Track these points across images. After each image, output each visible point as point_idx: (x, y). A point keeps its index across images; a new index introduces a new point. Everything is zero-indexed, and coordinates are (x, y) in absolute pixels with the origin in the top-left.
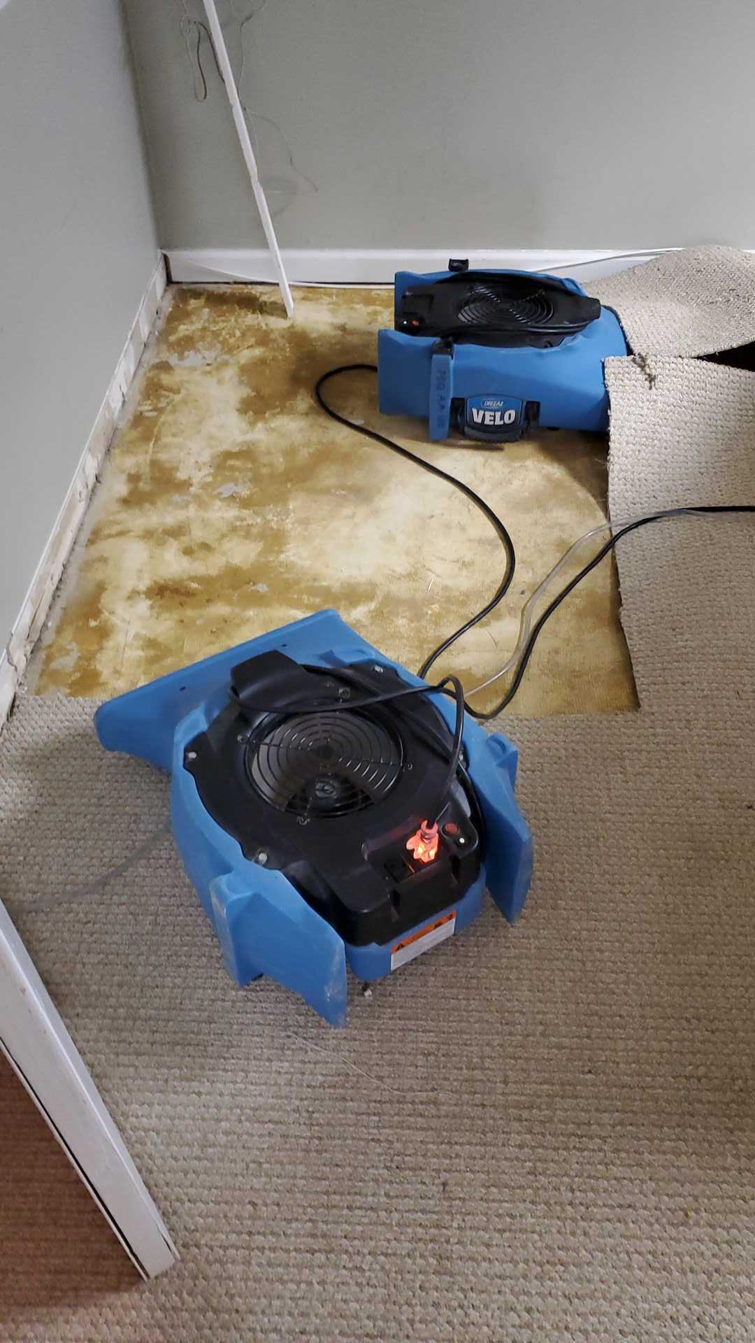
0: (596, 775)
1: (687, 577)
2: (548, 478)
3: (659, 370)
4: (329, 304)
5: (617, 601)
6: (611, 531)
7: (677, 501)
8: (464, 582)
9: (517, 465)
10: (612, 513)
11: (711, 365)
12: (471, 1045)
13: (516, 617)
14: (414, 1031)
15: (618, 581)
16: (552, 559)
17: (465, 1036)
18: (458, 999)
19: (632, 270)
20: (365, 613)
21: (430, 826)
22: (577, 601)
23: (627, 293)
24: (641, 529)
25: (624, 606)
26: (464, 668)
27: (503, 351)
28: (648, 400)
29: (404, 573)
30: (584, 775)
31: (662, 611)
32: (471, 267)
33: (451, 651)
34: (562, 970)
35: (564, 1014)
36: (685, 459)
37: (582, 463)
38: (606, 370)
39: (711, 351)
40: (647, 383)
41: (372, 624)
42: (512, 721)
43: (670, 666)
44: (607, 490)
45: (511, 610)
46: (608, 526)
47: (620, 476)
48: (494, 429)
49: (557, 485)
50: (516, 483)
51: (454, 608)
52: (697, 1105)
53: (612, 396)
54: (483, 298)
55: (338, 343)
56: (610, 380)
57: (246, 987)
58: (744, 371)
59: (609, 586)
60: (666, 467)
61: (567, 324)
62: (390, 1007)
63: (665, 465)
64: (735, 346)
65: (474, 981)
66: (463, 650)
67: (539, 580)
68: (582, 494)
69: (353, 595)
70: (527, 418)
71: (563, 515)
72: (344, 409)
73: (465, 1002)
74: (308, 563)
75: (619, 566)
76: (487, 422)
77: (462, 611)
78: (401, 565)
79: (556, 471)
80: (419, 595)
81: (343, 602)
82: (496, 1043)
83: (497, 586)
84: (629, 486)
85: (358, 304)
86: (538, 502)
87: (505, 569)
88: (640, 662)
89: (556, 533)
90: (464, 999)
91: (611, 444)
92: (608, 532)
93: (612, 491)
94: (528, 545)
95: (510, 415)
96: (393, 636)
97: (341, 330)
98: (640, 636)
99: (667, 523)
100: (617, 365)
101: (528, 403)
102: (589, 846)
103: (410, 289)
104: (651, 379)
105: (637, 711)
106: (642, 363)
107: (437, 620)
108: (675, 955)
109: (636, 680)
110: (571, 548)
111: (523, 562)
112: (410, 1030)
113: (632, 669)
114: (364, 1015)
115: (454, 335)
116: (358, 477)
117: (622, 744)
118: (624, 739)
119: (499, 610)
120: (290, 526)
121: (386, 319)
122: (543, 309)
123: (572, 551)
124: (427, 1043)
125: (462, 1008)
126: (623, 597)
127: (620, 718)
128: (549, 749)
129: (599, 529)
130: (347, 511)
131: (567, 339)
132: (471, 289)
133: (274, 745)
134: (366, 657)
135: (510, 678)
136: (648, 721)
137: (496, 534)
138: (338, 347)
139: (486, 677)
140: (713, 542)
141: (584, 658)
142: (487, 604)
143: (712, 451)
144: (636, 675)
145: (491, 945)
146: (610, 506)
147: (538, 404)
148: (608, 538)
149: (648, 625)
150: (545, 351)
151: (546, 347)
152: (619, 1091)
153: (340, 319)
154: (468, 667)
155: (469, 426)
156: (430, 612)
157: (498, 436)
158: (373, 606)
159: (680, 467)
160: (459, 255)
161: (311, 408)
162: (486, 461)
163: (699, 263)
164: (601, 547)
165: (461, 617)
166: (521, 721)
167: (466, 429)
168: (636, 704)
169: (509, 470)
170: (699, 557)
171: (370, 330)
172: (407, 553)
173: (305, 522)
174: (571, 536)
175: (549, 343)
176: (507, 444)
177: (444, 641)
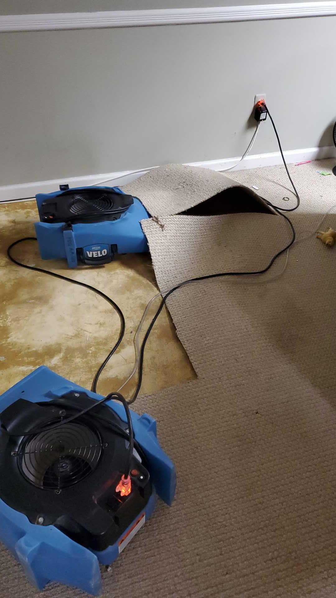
0: (188, 416)
1: (200, 311)
2: (128, 276)
3: (164, 222)
4: (5, 211)
5: (174, 328)
6: (162, 296)
7: (186, 277)
8: (103, 333)
9: (112, 273)
10: (160, 288)
11: (185, 216)
12: (167, 579)
13: (131, 345)
14: (138, 582)
15: (171, 318)
16: (140, 313)
17: (164, 576)
18: (154, 556)
19: (139, 178)
20: (58, 359)
21: (126, 478)
22: (156, 331)
23: (140, 189)
24: (174, 292)
25: (177, 330)
26: (114, 376)
27: (95, 225)
28: (163, 236)
29: (73, 335)
30: (182, 417)
31: (194, 329)
32: (71, 187)
33: (105, 369)
34: (199, 522)
35: (207, 545)
36: (184, 258)
37: (141, 267)
38: (142, 226)
39: (183, 210)
40: (161, 228)
41: (63, 364)
42: (143, 398)
43: (204, 354)
44: (155, 278)
45: (128, 342)
46: (160, 294)
47: (159, 271)
48: (98, 259)
49: (133, 279)
50: (115, 281)
51: (101, 347)
52: (280, 574)
53: (147, 236)
54: (79, 200)
55: (14, 229)
56: (145, 230)
57: (44, 589)
58: (198, 217)
59: (168, 321)
60: (177, 263)
61: (120, 208)
62: (123, 573)
63: (177, 262)
64: (192, 206)
65: (160, 542)
66: (111, 367)
67: (137, 325)
68: (145, 281)
69: (50, 352)
70: (112, 251)
71: (139, 292)
72: (23, 260)
73: (158, 556)
74: (23, 341)
75: (170, 311)
76: (95, 256)
77: (106, 348)
78: (71, 332)
79: (131, 273)
80: (83, 345)
81: (46, 357)
82: (179, 574)
83: (119, 332)
84: (164, 274)
85: (19, 209)
86: (126, 288)
87: (120, 323)
88: (192, 355)
89: (139, 301)
90: (157, 554)
91: (152, 258)
92: (160, 296)
93: (158, 278)
94: (127, 309)
95: (104, 251)
96: (76, 368)
97: (14, 223)
98: (188, 342)
99: (184, 288)
100: (146, 222)
101: (111, 245)
102: (194, 453)
103: (45, 201)
104: (162, 226)
105: (197, 379)
106: (157, 220)
107: (95, 355)
108: (247, 497)
109: (192, 364)
110: (147, 307)
111: (128, 318)
112: (135, 583)
113: (189, 359)
114: (110, 582)
115: (71, 221)
116: (38, 292)
117: (195, 397)
118: (195, 394)
119: (123, 343)
120: (9, 323)
121: (34, 215)
122: (108, 202)
123: (147, 308)
124: (146, 587)
125: (158, 560)
126: (175, 325)
127: (191, 384)
128: (164, 408)
129: (157, 296)
130: (37, 310)
131: (122, 215)
132: (73, 198)
133: (32, 453)
134: (69, 390)
135: (137, 376)
136: (203, 383)
137: (112, 307)
138: (14, 231)
139: (125, 379)
140: (206, 293)
141: (167, 358)
142: (117, 341)
143: (194, 252)
144: (192, 361)
145: (163, 520)
146: (158, 284)
147: (116, 245)
148: (161, 299)
149: (190, 337)
150: (114, 222)
151: (114, 220)
152: (243, 579)
153: (12, 218)
154: (116, 376)
155: (88, 259)
156: (90, 352)
157: (100, 262)
158: (61, 355)
159: (183, 262)
160: (63, 182)
161: (7, 262)
162: (98, 273)
163: (167, 172)
164: (159, 304)
165: (106, 351)
166: (147, 397)
167: (86, 261)
168: (195, 375)
169: (110, 276)
170: (203, 301)
171: (28, 221)
172: (72, 324)
173: (17, 320)
174: (145, 301)
175: (115, 218)
176: (106, 264)
177: (100, 365)
